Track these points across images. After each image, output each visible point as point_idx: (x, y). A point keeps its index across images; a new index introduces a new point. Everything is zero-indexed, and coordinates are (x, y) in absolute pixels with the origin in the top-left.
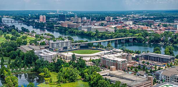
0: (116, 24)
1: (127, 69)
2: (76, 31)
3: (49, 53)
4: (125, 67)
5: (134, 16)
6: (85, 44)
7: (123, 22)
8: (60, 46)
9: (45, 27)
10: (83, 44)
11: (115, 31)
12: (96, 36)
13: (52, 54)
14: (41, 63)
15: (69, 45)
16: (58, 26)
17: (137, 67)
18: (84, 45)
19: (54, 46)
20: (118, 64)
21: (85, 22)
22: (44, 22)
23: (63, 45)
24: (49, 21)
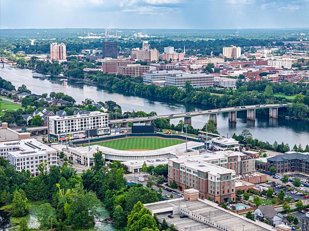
0: (246, 66)
1: (234, 196)
2: (137, 85)
3: (37, 150)
4: (228, 191)
5: (302, 45)
6: (147, 122)
7: (267, 61)
8: (77, 129)
9: (61, 75)
10: (142, 122)
11: (239, 84)
12: (185, 100)
13: (44, 152)
14: (7, 178)
15: (102, 125)
16: (95, 73)
17: (264, 193)
18: (144, 124)
19: (59, 129)
20: (209, 183)
21: (168, 60)
22: (60, 61)
23: (85, 126)
24: (75, 58)
